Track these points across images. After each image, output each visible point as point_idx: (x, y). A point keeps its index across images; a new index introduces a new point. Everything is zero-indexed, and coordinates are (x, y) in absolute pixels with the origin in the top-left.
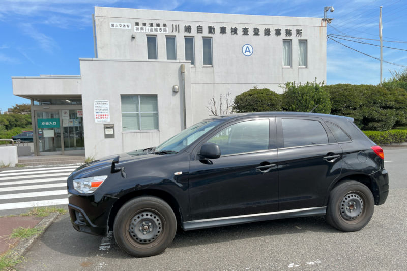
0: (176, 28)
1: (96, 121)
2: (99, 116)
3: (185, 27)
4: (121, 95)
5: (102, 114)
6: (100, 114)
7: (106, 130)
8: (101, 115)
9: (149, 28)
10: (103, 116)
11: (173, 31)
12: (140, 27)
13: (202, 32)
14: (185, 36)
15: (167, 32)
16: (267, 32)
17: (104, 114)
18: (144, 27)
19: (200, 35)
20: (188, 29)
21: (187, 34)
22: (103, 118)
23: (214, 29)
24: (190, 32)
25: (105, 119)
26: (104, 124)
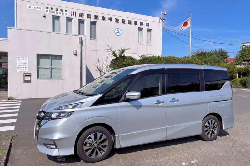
0: (73, 13)
1: (18, 71)
2: (20, 67)
3: (80, 14)
4: (37, 54)
5: (23, 66)
6: (21, 66)
7: (25, 77)
9: (56, 11)
11: (72, 15)
12: (49, 10)
13: (90, 18)
14: (79, 19)
15: (68, 15)
16: (130, 22)
18: (52, 10)
19: (89, 20)
20: (82, 15)
21: (81, 18)
23: (98, 17)
24: (83, 17)
25: (24, 70)
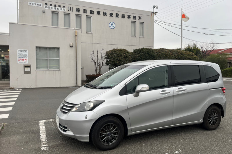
0: (70, 9)
3: (76, 9)
4: (36, 47)
7: (25, 68)
8: (22, 59)
9: (54, 7)
10: (24, 59)
11: (69, 10)
12: (48, 6)
13: (86, 13)
14: (76, 14)
15: (65, 11)
16: (123, 16)
17: (24, 58)
19: (85, 14)
20: (78, 10)
21: (77, 13)
22: (24, 61)
23: (93, 12)
24: (79, 12)
26: (24, 65)
